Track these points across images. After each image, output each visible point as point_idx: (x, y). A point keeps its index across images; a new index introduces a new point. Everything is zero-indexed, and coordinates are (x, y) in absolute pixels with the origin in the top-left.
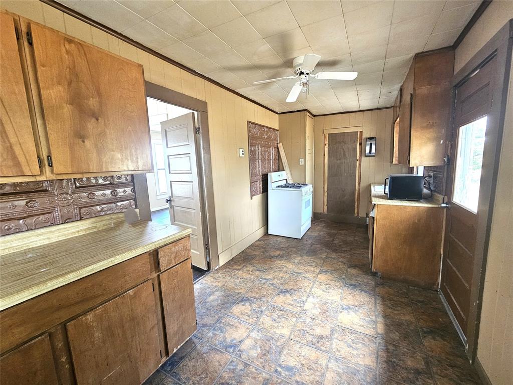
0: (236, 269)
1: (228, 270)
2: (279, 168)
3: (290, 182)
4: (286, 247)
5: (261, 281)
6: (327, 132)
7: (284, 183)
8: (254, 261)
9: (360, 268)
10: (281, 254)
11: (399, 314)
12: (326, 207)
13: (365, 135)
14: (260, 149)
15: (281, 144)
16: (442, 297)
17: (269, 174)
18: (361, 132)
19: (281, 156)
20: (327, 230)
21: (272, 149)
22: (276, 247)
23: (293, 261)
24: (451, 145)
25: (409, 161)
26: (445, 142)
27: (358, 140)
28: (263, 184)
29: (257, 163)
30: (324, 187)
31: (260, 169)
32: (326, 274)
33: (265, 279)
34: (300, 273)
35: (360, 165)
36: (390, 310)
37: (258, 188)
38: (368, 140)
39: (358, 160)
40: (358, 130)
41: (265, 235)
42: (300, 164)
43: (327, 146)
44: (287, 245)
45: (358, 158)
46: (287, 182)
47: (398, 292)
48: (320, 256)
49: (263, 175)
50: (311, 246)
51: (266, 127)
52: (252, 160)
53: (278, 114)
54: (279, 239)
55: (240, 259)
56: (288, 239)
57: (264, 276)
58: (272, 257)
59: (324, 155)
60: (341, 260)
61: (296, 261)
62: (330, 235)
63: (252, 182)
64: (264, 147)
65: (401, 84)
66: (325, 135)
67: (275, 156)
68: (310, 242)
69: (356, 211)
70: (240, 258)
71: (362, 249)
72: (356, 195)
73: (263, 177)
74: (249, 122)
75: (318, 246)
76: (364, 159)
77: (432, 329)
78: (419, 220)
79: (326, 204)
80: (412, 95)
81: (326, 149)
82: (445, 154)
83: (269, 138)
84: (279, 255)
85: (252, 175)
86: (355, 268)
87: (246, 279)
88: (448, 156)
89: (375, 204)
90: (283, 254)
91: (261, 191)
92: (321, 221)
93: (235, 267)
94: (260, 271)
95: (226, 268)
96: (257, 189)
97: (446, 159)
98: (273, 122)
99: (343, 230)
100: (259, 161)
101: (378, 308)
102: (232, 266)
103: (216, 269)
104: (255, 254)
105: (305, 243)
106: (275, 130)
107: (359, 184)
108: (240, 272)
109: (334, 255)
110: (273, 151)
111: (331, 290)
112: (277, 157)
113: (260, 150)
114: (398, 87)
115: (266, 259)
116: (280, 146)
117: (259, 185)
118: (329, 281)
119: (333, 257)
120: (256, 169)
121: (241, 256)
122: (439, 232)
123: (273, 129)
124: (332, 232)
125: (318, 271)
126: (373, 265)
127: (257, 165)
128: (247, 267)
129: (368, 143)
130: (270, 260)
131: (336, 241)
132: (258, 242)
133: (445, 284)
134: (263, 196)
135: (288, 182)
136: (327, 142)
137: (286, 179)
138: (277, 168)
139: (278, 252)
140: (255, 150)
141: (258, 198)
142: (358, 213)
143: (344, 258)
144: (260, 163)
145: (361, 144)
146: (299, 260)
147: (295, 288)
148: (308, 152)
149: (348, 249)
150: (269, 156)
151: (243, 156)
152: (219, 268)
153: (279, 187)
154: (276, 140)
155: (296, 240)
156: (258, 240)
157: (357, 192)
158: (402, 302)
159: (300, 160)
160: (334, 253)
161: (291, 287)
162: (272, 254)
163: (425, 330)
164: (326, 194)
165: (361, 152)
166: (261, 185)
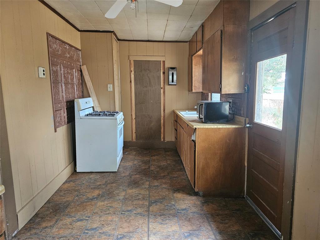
0: (46, 227)
1: (34, 231)
2: (85, 94)
3: (98, 109)
4: (103, 185)
5: (87, 233)
6: (132, 59)
7: (91, 111)
8: (69, 210)
9: (183, 191)
10: (101, 193)
11: (229, 227)
12: (134, 135)
13: (168, 65)
14: (62, 70)
15: (85, 66)
16: (250, 202)
17: (76, 100)
18: (164, 62)
19: (86, 80)
20: (140, 158)
21: (75, 71)
22: (92, 187)
23: (117, 198)
24: (250, 76)
25: (221, 89)
26: (245, 74)
27: (162, 69)
28: (67, 112)
29: (60, 87)
30: (132, 115)
31: (64, 94)
32: (156, 205)
33: (92, 229)
34: (130, 211)
35: (164, 92)
36: (222, 225)
37: (63, 118)
38: (170, 69)
39: (162, 88)
40: (161, 59)
41: (72, 174)
42: (109, 90)
43: (133, 72)
44: (104, 182)
45: (162, 86)
46: (94, 110)
47: (220, 206)
48: (143, 186)
49: (67, 102)
50: (131, 177)
51: (68, 44)
52: (55, 83)
53: (79, 30)
54: (92, 176)
55: (48, 212)
56: (103, 174)
57: (89, 226)
58: (92, 200)
59: (131, 82)
60: (164, 186)
61: (121, 198)
62: (145, 163)
63: (55, 111)
64: (67, 68)
65: (203, 21)
66: (130, 61)
67: (79, 80)
68: (127, 173)
69: (162, 137)
70: (47, 210)
71: (177, 171)
72: (162, 121)
73: (67, 104)
74: (48, 35)
75: (138, 176)
76: (167, 87)
77: (255, 232)
78: (230, 140)
79: (134, 131)
80: (221, 31)
81: (133, 76)
82: (245, 84)
83: (71, 58)
84: (99, 195)
85: (55, 101)
86: (179, 192)
87: (66, 237)
88: (248, 85)
89: (196, 128)
90: (103, 193)
91: (66, 121)
92: (131, 150)
93: (44, 225)
94: (81, 220)
95: (30, 230)
96: (61, 119)
97: (246, 88)
98: (75, 39)
99: (154, 155)
100: (62, 85)
101: (213, 226)
102: (39, 223)
103: (13, 235)
104: (67, 201)
105: (123, 175)
106: (77, 49)
107: (164, 110)
108: (55, 230)
109: (156, 183)
110: (76, 74)
111: (168, 221)
112: (81, 81)
113: (62, 72)
114: (200, 23)
115: (85, 204)
116: (84, 68)
117: (64, 114)
118: (162, 212)
119: (156, 184)
120: (59, 94)
121: (48, 207)
122: (243, 148)
123: (75, 48)
124: (145, 159)
125: (147, 204)
126: (196, 186)
127: (60, 90)
128: (61, 220)
129: (171, 73)
130: (89, 203)
131: (152, 168)
132: (67, 185)
133: (251, 190)
134: (68, 127)
135: (96, 110)
136: (132, 69)
137: (93, 107)
138: (81, 94)
139: (97, 192)
140: (57, 70)
141: (63, 130)
142: (164, 138)
143: (165, 183)
144: (64, 87)
145: (164, 73)
146: (124, 196)
147: (131, 229)
148: (116, 77)
149: (166, 173)
150: (72, 79)
151: (45, 77)
152: (19, 233)
153: (87, 115)
154: (78, 61)
155: (112, 174)
156: (66, 182)
157: (162, 118)
158: (226, 214)
159: (109, 85)
160: (156, 181)
161: (126, 230)
162: (90, 196)
163: (252, 234)
164: (134, 121)
165: (164, 80)
166: (66, 114)
